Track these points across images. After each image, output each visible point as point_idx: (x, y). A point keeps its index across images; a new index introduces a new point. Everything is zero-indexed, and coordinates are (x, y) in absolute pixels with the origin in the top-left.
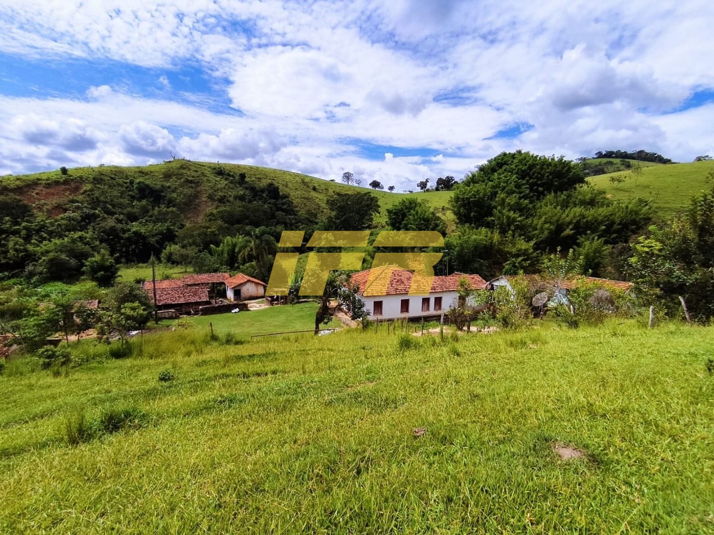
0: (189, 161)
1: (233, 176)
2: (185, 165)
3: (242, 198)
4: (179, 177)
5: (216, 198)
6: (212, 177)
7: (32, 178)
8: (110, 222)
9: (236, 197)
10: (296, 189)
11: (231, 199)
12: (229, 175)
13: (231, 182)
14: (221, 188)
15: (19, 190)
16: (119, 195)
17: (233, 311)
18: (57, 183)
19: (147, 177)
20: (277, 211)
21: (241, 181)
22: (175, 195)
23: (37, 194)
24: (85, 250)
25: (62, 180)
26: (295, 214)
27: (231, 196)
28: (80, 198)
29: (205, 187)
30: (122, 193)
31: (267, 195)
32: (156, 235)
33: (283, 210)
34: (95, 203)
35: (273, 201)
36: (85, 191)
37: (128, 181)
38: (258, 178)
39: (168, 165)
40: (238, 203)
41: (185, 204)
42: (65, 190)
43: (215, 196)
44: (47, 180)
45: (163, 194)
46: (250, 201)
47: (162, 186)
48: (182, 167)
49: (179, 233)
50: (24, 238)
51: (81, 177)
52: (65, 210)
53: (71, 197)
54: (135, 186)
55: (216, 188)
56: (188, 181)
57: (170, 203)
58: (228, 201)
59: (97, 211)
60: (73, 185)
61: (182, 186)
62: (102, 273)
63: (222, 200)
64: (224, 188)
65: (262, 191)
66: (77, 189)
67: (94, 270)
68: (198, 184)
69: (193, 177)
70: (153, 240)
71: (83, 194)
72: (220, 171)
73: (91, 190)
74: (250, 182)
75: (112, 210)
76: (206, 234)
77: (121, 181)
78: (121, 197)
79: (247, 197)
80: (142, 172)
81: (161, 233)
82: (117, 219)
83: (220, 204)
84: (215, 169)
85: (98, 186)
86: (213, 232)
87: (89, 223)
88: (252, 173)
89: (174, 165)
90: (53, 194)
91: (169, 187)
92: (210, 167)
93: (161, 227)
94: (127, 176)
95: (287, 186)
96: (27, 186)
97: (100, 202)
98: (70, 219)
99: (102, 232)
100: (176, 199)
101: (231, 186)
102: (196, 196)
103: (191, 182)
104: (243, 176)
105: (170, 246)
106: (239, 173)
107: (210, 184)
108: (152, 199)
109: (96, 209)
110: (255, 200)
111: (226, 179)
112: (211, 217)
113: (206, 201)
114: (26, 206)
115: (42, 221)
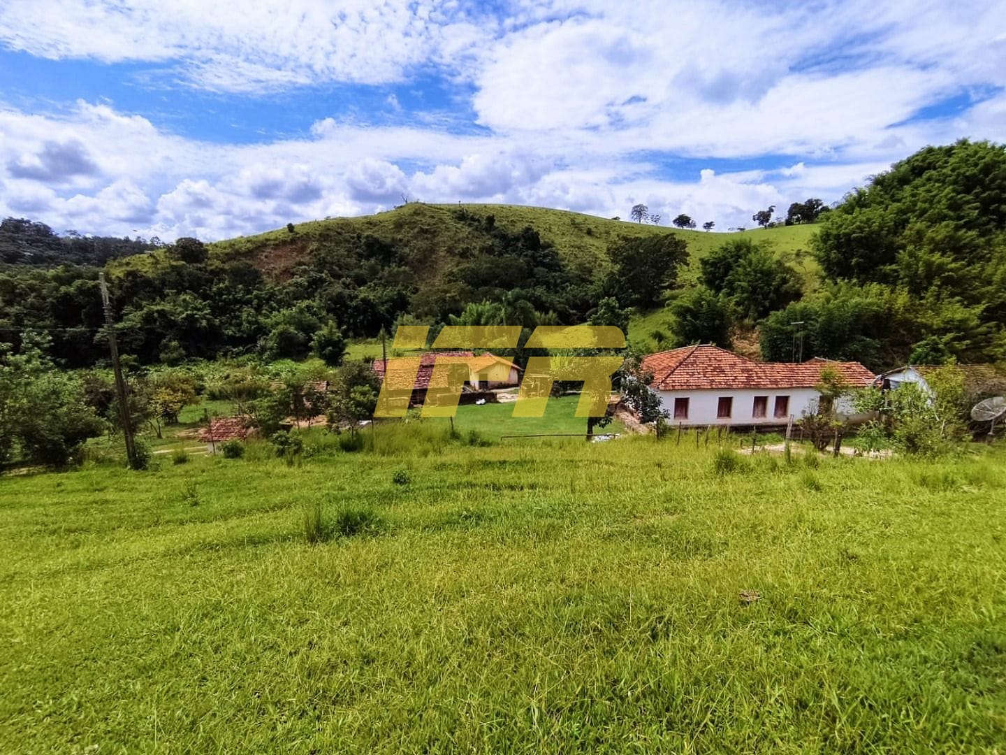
0: (424, 204)
1: (478, 220)
2: (420, 210)
3: (489, 250)
4: (413, 226)
5: (456, 252)
6: (451, 224)
7: (261, 239)
8: (337, 288)
9: (482, 250)
10: (563, 234)
11: (477, 253)
12: (473, 219)
13: (476, 229)
14: (463, 237)
15: (250, 253)
16: (346, 253)
17: (478, 403)
18: (284, 243)
19: (376, 228)
20: (536, 266)
21: (488, 226)
22: (407, 250)
23: (266, 257)
24: (312, 322)
25: (289, 240)
26: (560, 271)
27: (475, 248)
28: (307, 259)
29: (444, 238)
30: (349, 251)
31: (523, 245)
32: (386, 302)
33: (544, 265)
34: (321, 265)
35: (530, 253)
36: (312, 251)
37: (355, 235)
38: (512, 221)
39: (399, 211)
40: (485, 257)
41: (420, 261)
42: (292, 251)
43: (456, 249)
44: (275, 240)
45: (393, 250)
46: (501, 254)
47: (393, 239)
48: (416, 213)
49: (413, 299)
50: (255, 309)
51: (307, 234)
52: (293, 275)
53: (298, 259)
54: (363, 241)
55: (456, 238)
56: (423, 231)
57: (402, 260)
58: (473, 255)
59: (323, 275)
60: (300, 245)
61: (415, 237)
62: (330, 348)
63: (464, 254)
64: (467, 238)
65: (517, 239)
66: (303, 249)
67: (324, 344)
68: (434, 234)
69: (429, 225)
70: (382, 309)
71: (309, 254)
72: (462, 215)
73: (318, 249)
74: (501, 228)
75: (340, 272)
76: (444, 300)
77: (347, 236)
78: (348, 256)
79: (496, 249)
80: (370, 223)
81: (391, 300)
82: (344, 283)
83: (461, 260)
84: (455, 212)
85: (324, 243)
86: (453, 297)
87: (316, 289)
88: (503, 214)
89: (406, 211)
90: (281, 256)
91: (401, 240)
92: (449, 211)
93: (391, 292)
94: (354, 230)
95: (550, 231)
96: (257, 247)
97: (326, 263)
98: (298, 285)
99: (329, 300)
100: (409, 255)
101: (476, 234)
102: (432, 250)
103: (426, 231)
104: (491, 220)
105: (402, 317)
106: (485, 215)
107: (449, 234)
108: (381, 257)
109: (322, 273)
110: (507, 252)
111: (470, 225)
112: (452, 279)
113: (444, 257)
114: (256, 272)
115: (272, 288)
